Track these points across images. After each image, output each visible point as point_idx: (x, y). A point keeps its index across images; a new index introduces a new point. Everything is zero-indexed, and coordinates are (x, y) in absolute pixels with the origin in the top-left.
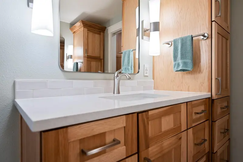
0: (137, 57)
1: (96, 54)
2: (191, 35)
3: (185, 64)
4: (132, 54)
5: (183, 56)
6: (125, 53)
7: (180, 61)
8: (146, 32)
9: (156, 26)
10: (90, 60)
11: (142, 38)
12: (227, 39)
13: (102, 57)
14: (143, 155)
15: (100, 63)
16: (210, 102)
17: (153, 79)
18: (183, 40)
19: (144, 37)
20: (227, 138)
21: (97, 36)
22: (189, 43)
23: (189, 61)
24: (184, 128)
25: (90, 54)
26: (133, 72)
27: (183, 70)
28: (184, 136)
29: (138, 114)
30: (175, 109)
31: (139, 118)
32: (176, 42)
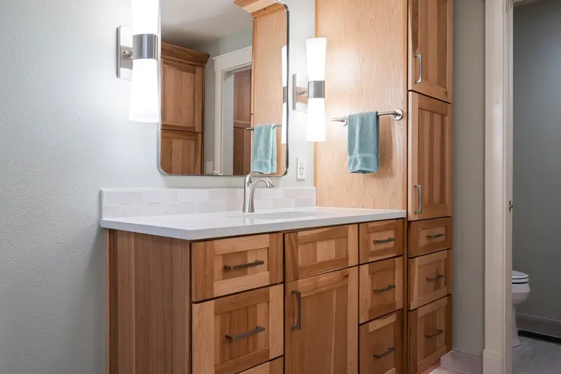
0: (284, 141)
1: (184, 121)
2: (374, 111)
3: (365, 161)
4: (273, 133)
5: (363, 148)
6: (260, 130)
7: (357, 155)
8: (300, 95)
9: (319, 90)
10: (169, 135)
11: (294, 108)
12: (443, 116)
13: (198, 129)
14: (291, 286)
15: (193, 143)
16: (404, 225)
17: (315, 185)
18: (363, 119)
19: (298, 105)
20: (442, 292)
21: (187, 76)
22: (371, 125)
23: (372, 156)
24: (353, 261)
25: (170, 122)
26: (275, 171)
27: (364, 172)
28: (353, 273)
29: (284, 233)
30: (335, 231)
31: (286, 239)
32: (350, 121)
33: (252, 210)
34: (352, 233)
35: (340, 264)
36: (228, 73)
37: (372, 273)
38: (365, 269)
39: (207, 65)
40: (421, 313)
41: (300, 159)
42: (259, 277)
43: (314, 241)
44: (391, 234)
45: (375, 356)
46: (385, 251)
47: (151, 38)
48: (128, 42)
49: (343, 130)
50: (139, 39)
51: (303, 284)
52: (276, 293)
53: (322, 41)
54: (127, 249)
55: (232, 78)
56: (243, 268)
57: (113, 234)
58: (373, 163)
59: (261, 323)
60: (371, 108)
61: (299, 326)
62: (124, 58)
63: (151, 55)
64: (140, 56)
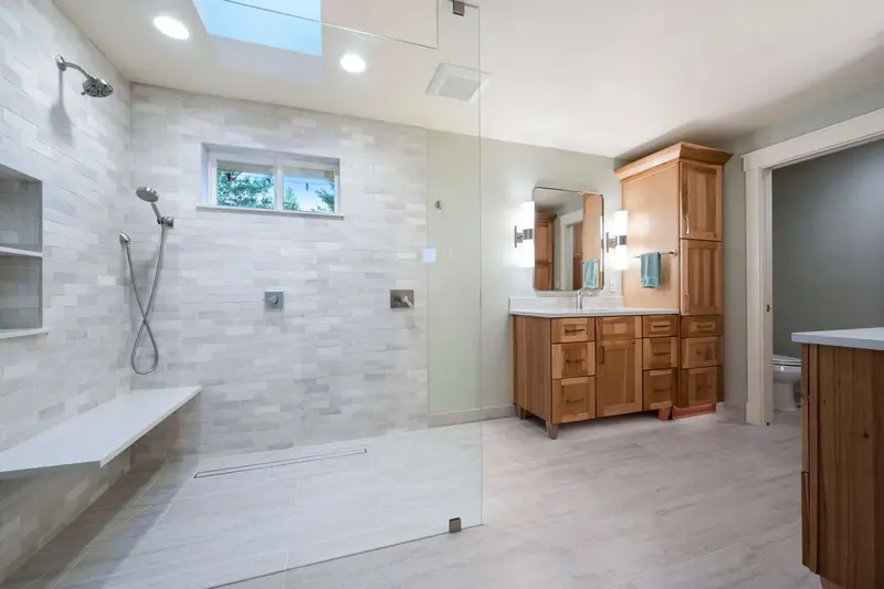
0: (601, 269)
1: (543, 257)
2: (657, 251)
3: (651, 281)
4: (596, 266)
5: (650, 273)
6: (588, 263)
7: (646, 278)
8: (611, 243)
9: (623, 240)
11: (608, 251)
12: (712, 251)
13: (550, 261)
14: (599, 344)
15: (548, 270)
16: (677, 319)
17: (623, 294)
18: (650, 256)
19: (610, 249)
20: (713, 362)
22: (655, 259)
23: (655, 278)
24: (638, 334)
26: (597, 287)
27: (651, 287)
28: (638, 342)
29: (595, 318)
30: (627, 319)
31: (596, 321)
32: (643, 257)
33: (581, 308)
34: (638, 320)
35: (630, 336)
36: (569, 226)
37: (653, 344)
38: (647, 341)
39: (556, 222)
40: (692, 372)
41: (612, 281)
42: (582, 337)
43: (613, 322)
44: (667, 323)
45: (656, 391)
46: (664, 332)
47: (531, 230)
48: (520, 231)
49: (638, 262)
50: (525, 231)
51: (606, 343)
52: (591, 346)
53: (625, 212)
54: (522, 325)
55: (572, 228)
56: (575, 331)
57: (515, 316)
58: (656, 283)
59: (583, 357)
60: (653, 250)
61: (603, 363)
62: (518, 238)
63: (531, 238)
64: (526, 238)
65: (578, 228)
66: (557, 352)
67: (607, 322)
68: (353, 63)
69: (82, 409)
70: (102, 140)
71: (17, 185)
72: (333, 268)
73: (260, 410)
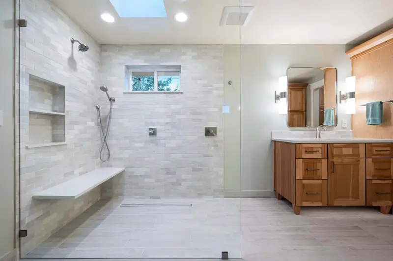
1: (299, 108)
2: (379, 101)
3: (374, 120)
4: (332, 112)
5: (372, 116)
6: (327, 111)
7: (370, 118)
8: (343, 98)
9: (352, 95)
10: (292, 113)
11: (340, 102)
13: (304, 110)
14: (330, 160)
15: (302, 116)
17: (352, 129)
18: (373, 105)
19: (342, 101)
22: (378, 107)
23: (378, 118)
24: (362, 155)
25: (293, 109)
27: (374, 125)
28: (362, 162)
29: (327, 144)
30: (354, 145)
32: (368, 105)
33: (320, 138)
34: (362, 146)
35: (356, 156)
36: (317, 89)
37: (374, 162)
38: (370, 161)
39: (307, 87)
41: (343, 121)
42: (318, 155)
43: (341, 147)
44: (388, 149)
45: (377, 193)
46: (383, 155)
47: (285, 93)
48: (278, 94)
49: (365, 108)
50: (282, 93)
51: (335, 160)
52: (324, 161)
53: (354, 78)
54: (279, 146)
55: (319, 90)
56: (312, 152)
57: (275, 142)
58: (379, 122)
59: (318, 168)
60: (376, 100)
61: (333, 172)
62: (277, 98)
63: (285, 97)
64: (282, 97)
65: (322, 90)
66: (300, 163)
67: (337, 147)
68: (181, 17)
69: (81, 174)
70: (89, 68)
71: (58, 89)
72: (178, 117)
73: (146, 180)
